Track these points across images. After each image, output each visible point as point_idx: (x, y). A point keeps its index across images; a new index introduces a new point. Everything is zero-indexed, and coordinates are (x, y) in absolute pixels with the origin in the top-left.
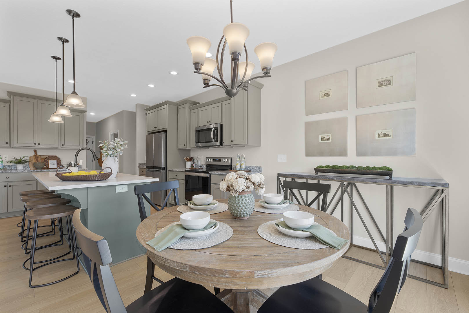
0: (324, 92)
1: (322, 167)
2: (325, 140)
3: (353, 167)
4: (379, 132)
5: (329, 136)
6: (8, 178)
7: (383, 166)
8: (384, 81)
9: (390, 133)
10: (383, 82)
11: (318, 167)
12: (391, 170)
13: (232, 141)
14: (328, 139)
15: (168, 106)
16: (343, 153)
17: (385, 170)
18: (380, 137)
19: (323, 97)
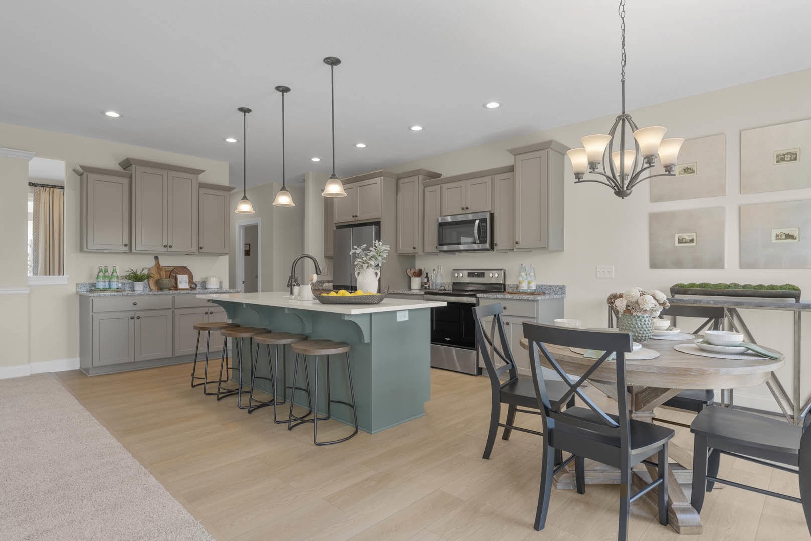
0: (684, 165)
1: (682, 285)
2: (685, 243)
3: (736, 285)
4: (779, 232)
5: (694, 236)
6: (135, 304)
7: (785, 284)
8: (787, 154)
9: (796, 234)
10: (784, 155)
11: (676, 285)
12: (798, 289)
13: (517, 243)
14: (692, 241)
15: (382, 180)
16: (718, 263)
17: (789, 289)
18: (779, 239)
19: (682, 174)
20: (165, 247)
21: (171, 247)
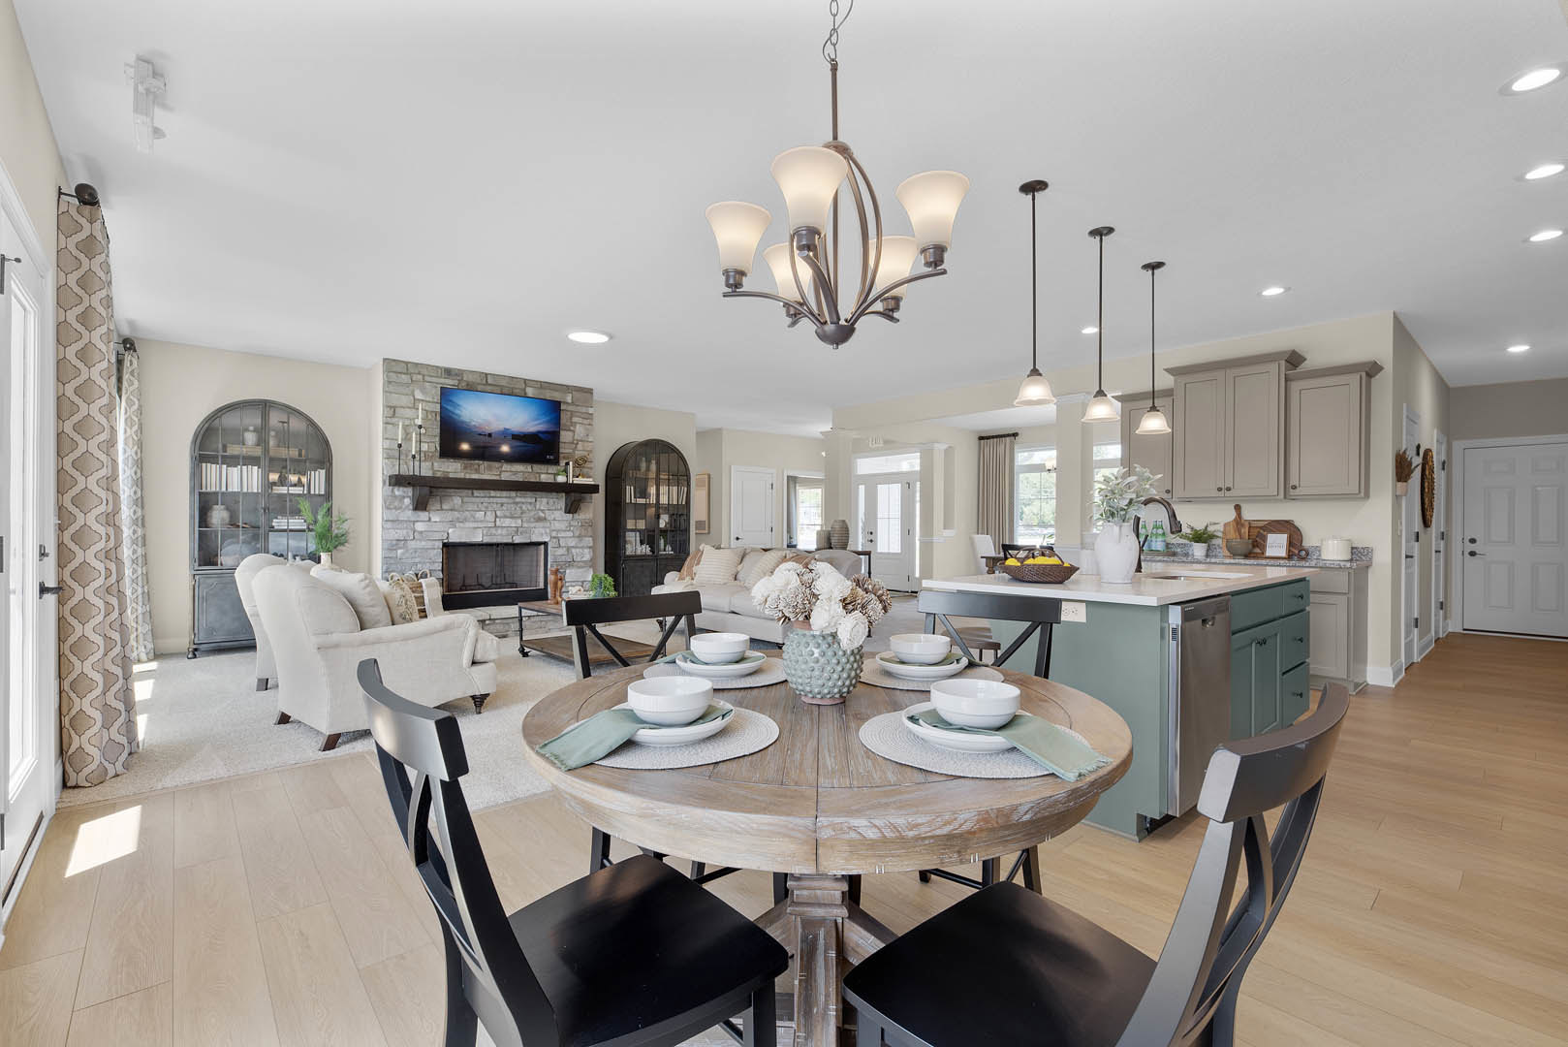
20: (1220, 489)
21: (1229, 489)
